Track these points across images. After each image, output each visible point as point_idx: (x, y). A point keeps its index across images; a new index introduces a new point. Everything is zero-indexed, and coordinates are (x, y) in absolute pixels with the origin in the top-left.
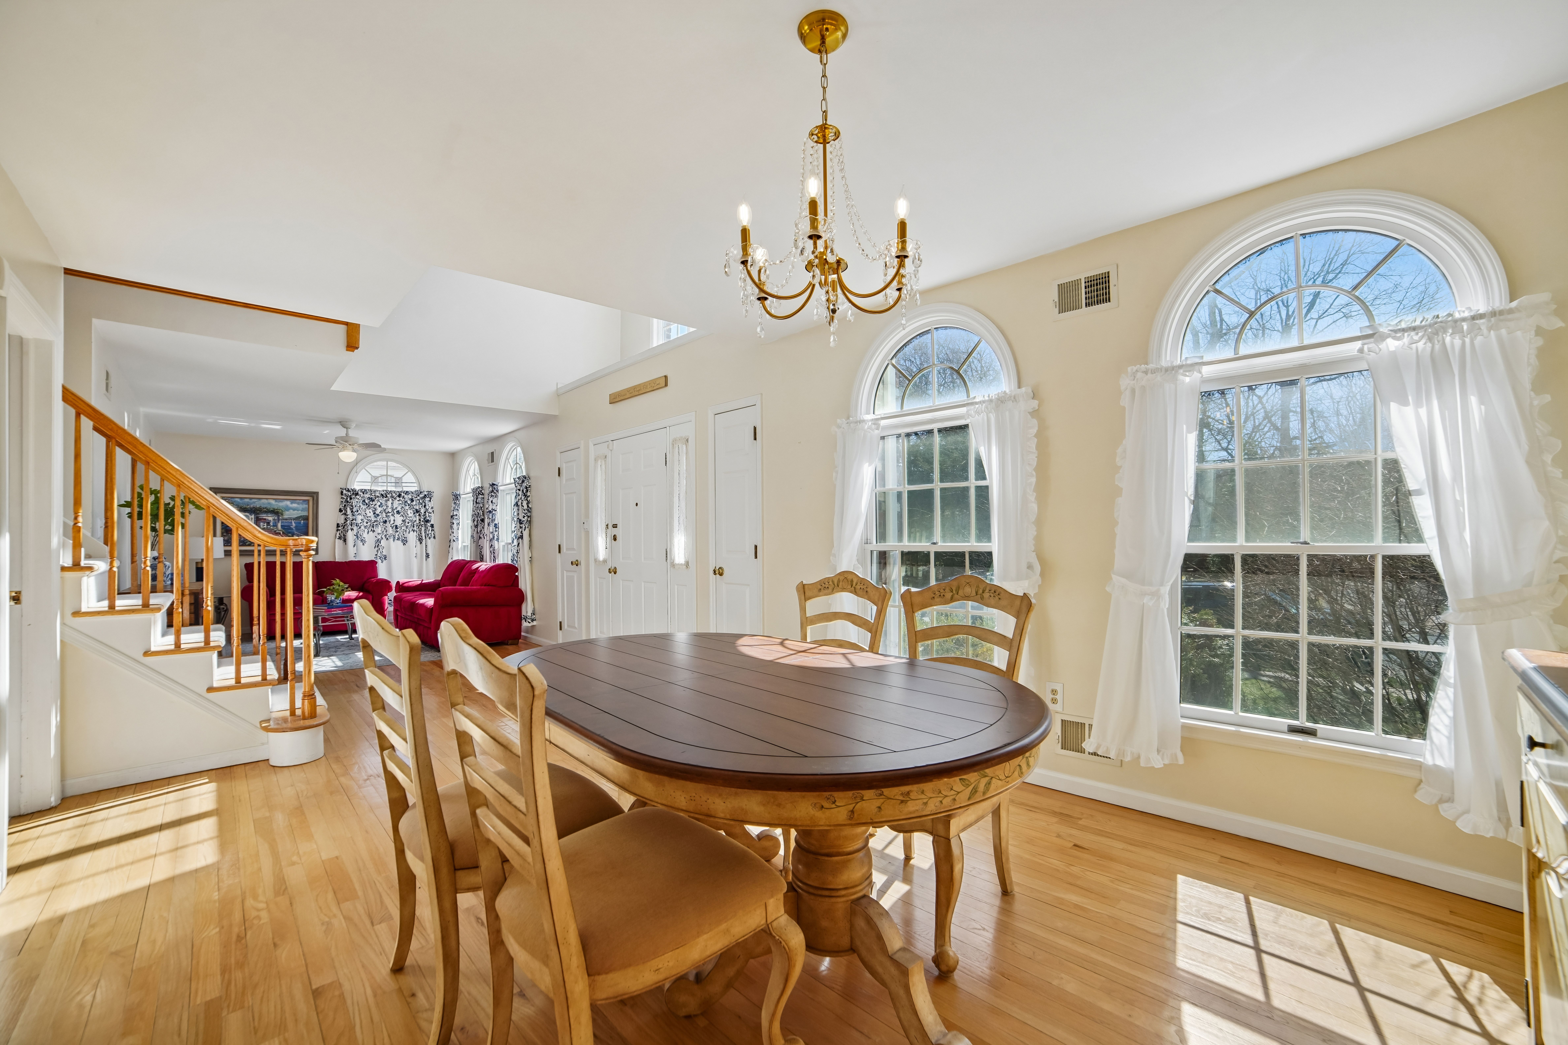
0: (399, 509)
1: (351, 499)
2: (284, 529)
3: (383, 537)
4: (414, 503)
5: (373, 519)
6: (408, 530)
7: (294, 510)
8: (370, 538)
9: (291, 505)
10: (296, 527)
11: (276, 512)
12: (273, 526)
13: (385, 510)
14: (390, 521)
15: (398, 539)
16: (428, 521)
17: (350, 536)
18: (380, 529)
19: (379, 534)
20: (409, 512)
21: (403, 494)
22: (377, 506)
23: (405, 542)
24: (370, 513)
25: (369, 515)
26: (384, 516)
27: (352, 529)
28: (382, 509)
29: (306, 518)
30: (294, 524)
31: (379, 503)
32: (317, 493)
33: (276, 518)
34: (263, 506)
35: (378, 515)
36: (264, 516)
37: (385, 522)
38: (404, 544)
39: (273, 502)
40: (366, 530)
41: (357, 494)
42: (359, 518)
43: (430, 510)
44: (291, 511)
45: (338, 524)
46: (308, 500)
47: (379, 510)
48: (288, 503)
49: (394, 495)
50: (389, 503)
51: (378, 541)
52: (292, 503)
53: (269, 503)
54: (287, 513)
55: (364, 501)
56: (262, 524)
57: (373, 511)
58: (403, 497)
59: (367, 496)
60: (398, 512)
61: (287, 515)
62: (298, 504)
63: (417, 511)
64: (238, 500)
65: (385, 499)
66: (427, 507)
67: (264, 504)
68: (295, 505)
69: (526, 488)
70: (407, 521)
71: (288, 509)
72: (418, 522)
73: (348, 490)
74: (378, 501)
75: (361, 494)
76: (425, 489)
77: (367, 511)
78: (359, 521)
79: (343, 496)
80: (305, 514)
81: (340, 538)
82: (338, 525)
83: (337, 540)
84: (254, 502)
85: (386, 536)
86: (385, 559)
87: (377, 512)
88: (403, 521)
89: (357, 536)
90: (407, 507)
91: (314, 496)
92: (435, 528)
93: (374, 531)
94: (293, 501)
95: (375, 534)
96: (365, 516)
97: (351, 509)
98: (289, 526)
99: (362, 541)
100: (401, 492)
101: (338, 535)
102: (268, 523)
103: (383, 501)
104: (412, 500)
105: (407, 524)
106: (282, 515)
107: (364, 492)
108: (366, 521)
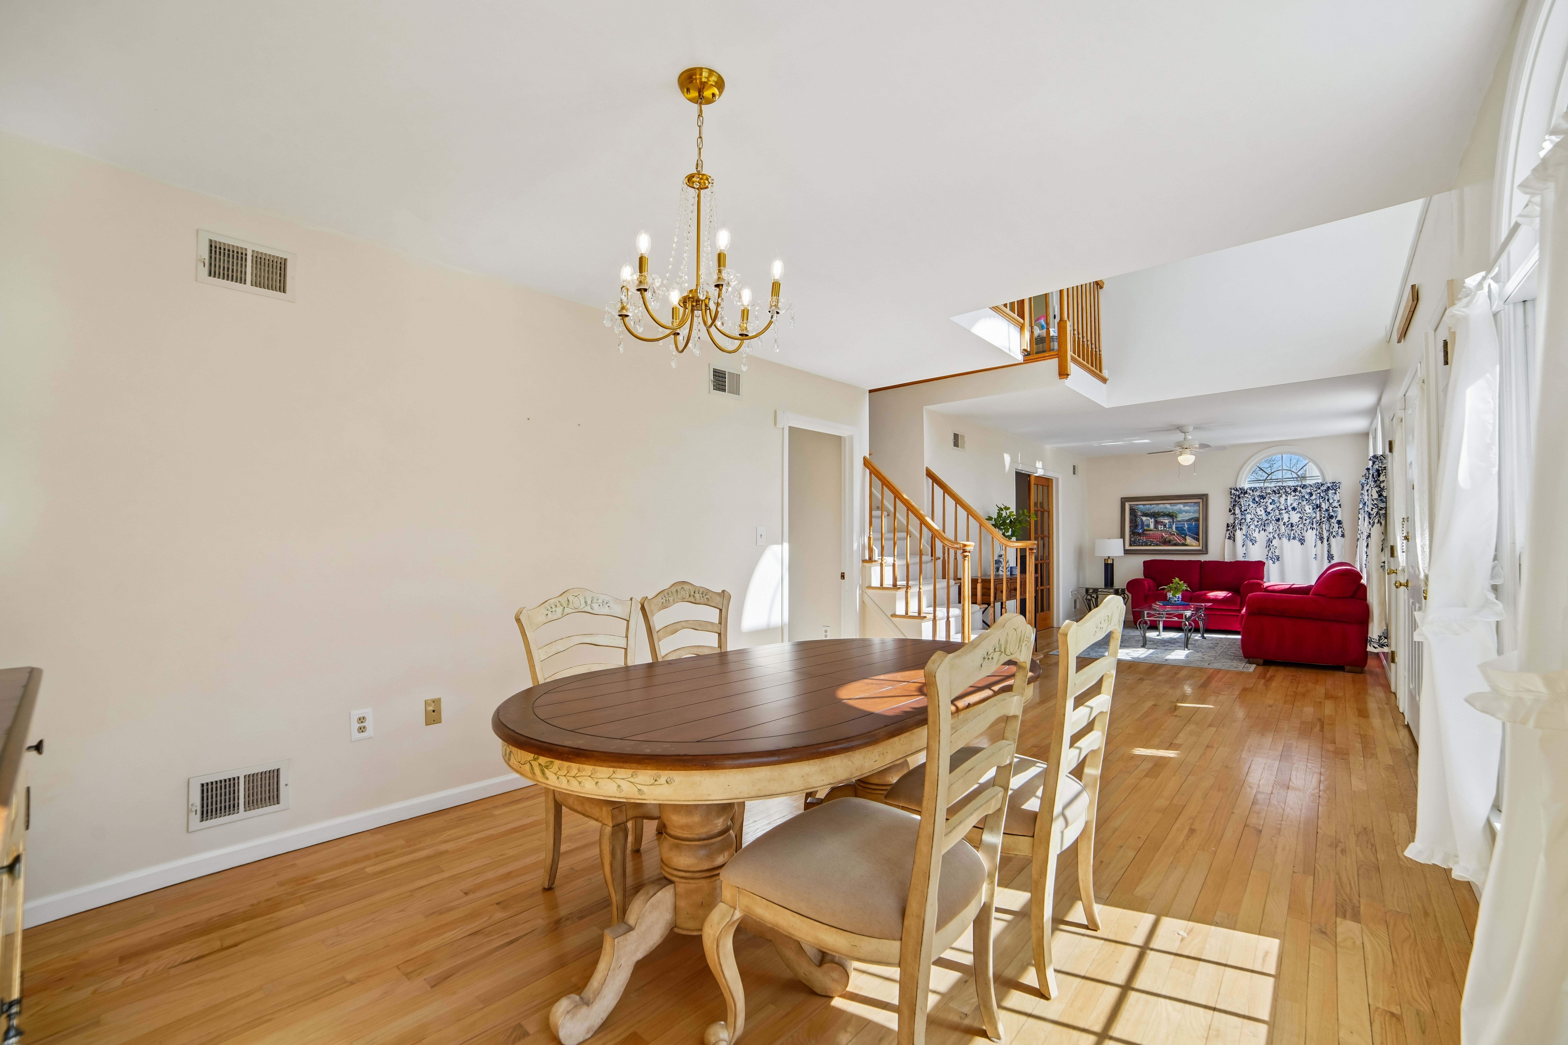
0: (1295, 505)
1: (1239, 498)
2: (1177, 530)
3: (1276, 536)
4: (1314, 497)
5: (1265, 518)
6: (1305, 529)
7: (1186, 512)
8: (1261, 537)
9: (1183, 508)
10: (1188, 528)
11: (1171, 515)
12: (1169, 528)
13: (1278, 508)
14: (1283, 519)
15: (1294, 538)
16: (1331, 517)
17: (1239, 535)
18: (1271, 527)
19: (1270, 533)
20: (1307, 508)
21: (1299, 489)
22: (1268, 504)
23: (1302, 541)
24: (1261, 512)
25: (1259, 513)
26: (1278, 514)
27: (1241, 529)
28: (1274, 506)
29: (1197, 520)
30: (1186, 526)
31: (1271, 501)
32: (1206, 496)
33: (1171, 521)
34: (1160, 511)
35: (1269, 513)
36: (1161, 519)
37: (1278, 520)
38: (1302, 544)
39: (1168, 506)
40: (1257, 530)
41: (1246, 493)
42: (1248, 517)
43: (1336, 504)
44: (1184, 513)
45: (1228, 524)
46: (1199, 503)
47: (1270, 507)
48: (1181, 506)
49: (1288, 490)
50: (1282, 500)
51: (1270, 541)
52: (1184, 506)
53: (1165, 508)
54: (1180, 515)
55: (1254, 499)
56: (1159, 526)
57: (1264, 509)
58: (1300, 492)
59: (1258, 493)
60: (1294, 509)
61: (1180, 517)
62: (1190, 506)
63: (1318, 506)
64: (1141, 506)
65: (1277, 495)
66: (1331, 501)
67: (1161, 508)
68: (1187, 508)
69: (1378, 471)
70: (1305, 518)
71: (1181, 511)
72: (1318, 518)
73: (1237, 490)
74: (1270, 498)
75: (1251, 492)
76: (1329, 479)
77: (1258, 510)
78: (1248, 520)
79: (1232, 496)
80: (1196, 515)
81: (1230, 538)
82: (1228, 526)
83: (1227, 540)
84: (1154, 508)
85: (1278, 535)
86: (1278, 560)
87: (1269, 510)
88: (1301, 518)
89: (1246, 536)
90: (1305, 503)
91: (1203, 498)
92: (1345, 524)
93: (1265, 530)
94: (1185, 504)
95: (1267, 533)
96: (1256, 514)
97: (1240, 509)
98: (1182, 528)
99: (1251, 540)
100: (1297, 486)
101: (1228, 535)
102: (1165, 526)
103: (1275, 497)
104: (1311, 494)
105: (1304, 522)
106: (1176, 517)
107: (1254, 490)
108: (1256, 520)
